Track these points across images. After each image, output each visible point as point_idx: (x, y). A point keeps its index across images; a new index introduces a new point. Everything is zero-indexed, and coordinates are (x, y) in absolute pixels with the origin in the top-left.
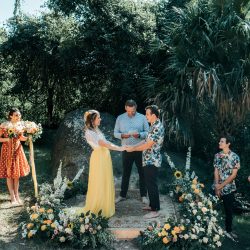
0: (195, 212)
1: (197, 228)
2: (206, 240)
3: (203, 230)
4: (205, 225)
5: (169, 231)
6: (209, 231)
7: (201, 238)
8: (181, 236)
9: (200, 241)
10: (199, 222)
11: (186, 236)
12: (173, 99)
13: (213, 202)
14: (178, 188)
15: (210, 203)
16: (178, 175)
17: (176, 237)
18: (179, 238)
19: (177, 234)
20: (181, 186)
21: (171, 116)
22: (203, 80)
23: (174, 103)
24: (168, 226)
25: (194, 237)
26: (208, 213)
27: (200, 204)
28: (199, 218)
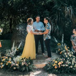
0: (67, 56)
1: (68, 62)
2: (71, 67)
3: (70, 63)
4: (71, 61)
5: (57, 64)
6: (73, 63)
7: (70, 66)
8: (62, 65)
9: (69, 67)
10: (68, 60)
11: (64, 65)
12: (56, 18)
13: (74, 53)
14: (59, 49)
15: (72, 53)
16: (59, 45)
17: (60, 66)
18: (61, 66)
19: (60, 65)
20: (60, 49)
21: (55, 25)
22: (67, 10)
23: (56, 20)
24: (56, 62)
25: (67, 65)
26: (72, 56)
27: (68, 53)
28: (68, 58)
